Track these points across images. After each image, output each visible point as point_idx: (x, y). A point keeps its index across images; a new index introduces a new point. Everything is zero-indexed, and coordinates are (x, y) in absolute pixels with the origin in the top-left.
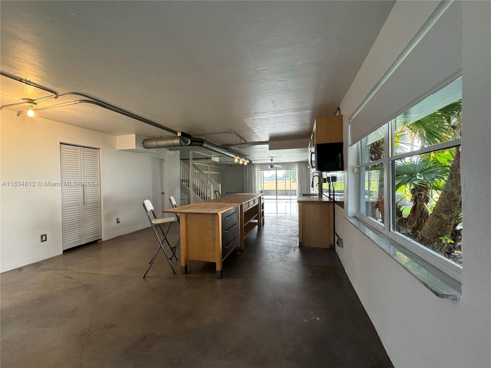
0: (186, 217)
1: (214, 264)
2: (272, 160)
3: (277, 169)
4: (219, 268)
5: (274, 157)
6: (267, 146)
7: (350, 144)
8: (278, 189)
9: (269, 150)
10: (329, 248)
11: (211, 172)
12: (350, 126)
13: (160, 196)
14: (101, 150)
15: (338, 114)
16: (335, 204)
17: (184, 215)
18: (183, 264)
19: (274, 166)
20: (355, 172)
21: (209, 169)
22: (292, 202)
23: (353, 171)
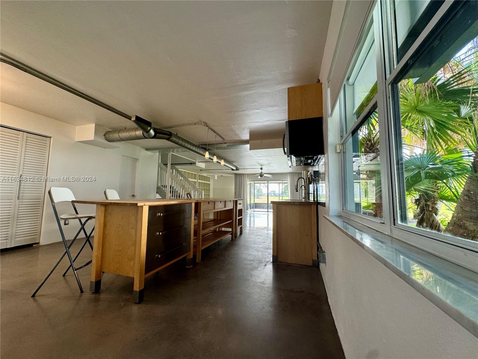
0: (105, 210)
2: (261, 168)
3: (268, 180)
4: (137, 286)
6: (248, 146)
9: (250, 150)
10: (311, 265)
11: (199, 181)
12: (329, 90)
14: (52, 139)
16: (319, 205)
19: (263, 175)
20: (338, 151)
21: (197, 177)
23: (336, 150)
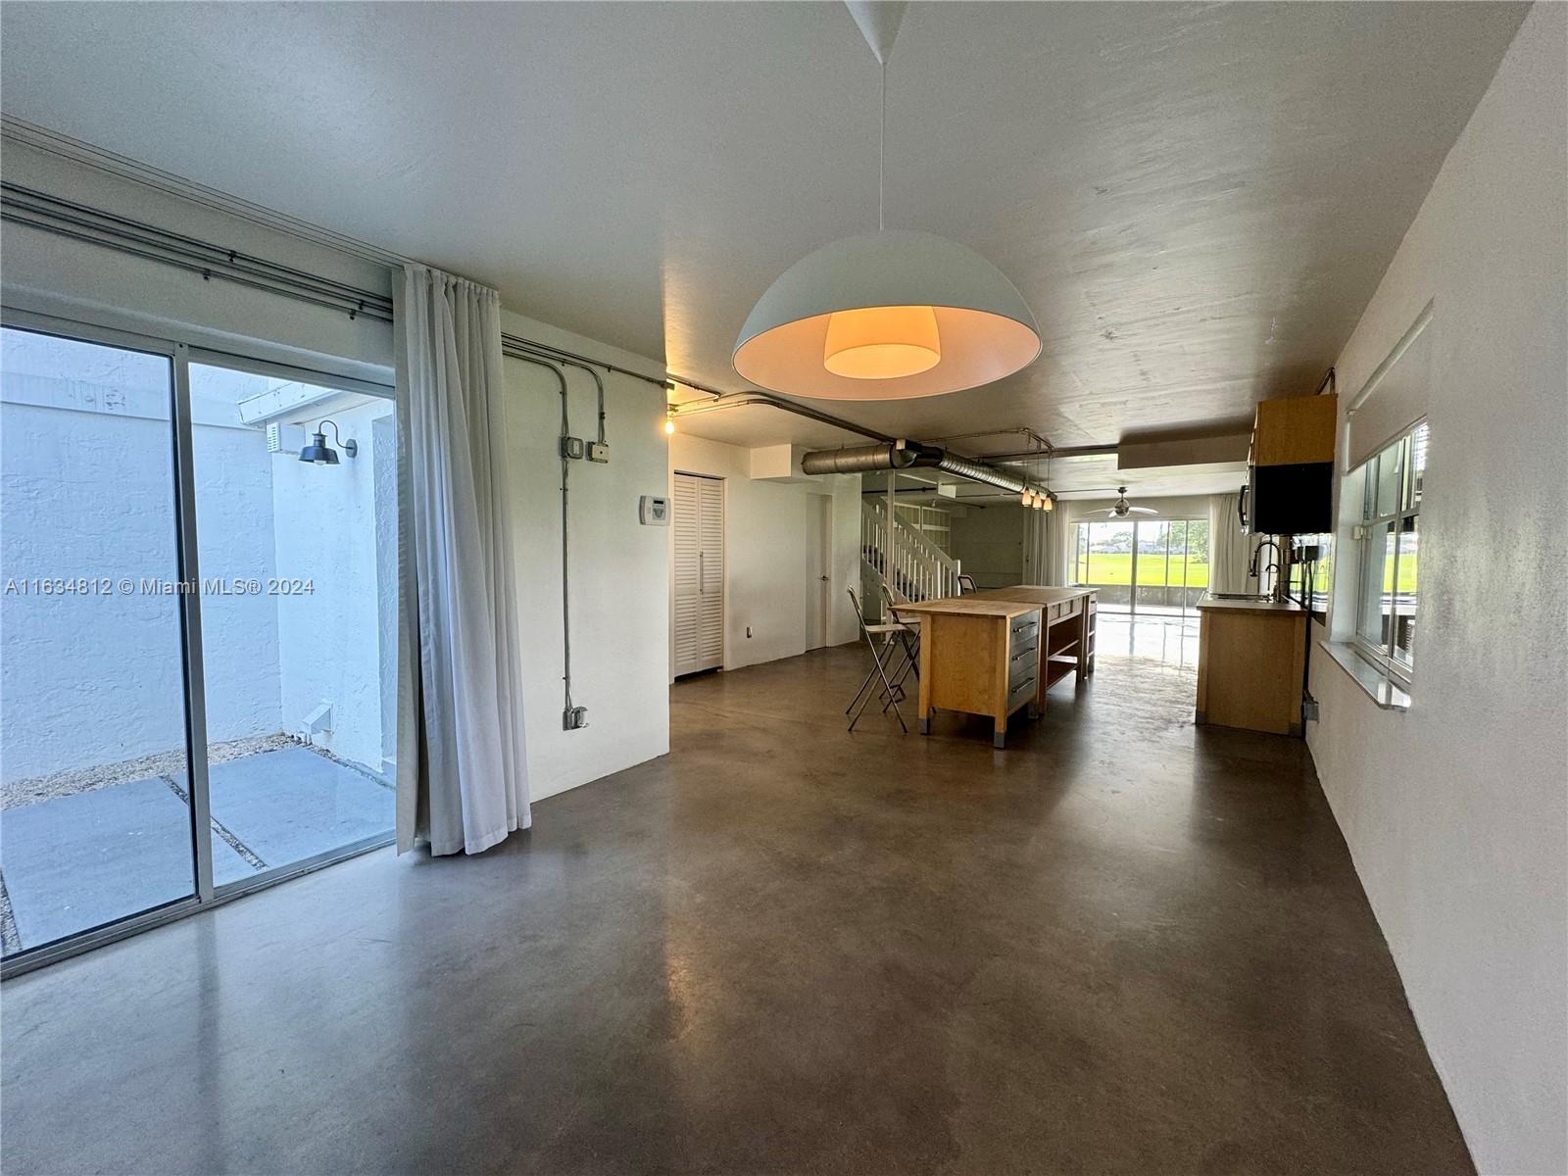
0: (933, 622)
1: (990, 721)
2: (1122, 490)
3: (1137, 518)
4: (1000, 727)
5: (1129, 482)
6: (1115, 456)
7: (1348, 469)
8: (1137, 584)
9: (1119, 468)
10: (1286, 732)
11: (925, 527)
12: (1348, 425)
13: (818, 584)
14: (726, 482)
15: (1327, 391)
17: (929, 618)
18: (923, 714)
19: (1127, 509)
20: (1357, 536)
21: (921, 516)
22: (1186, 623)
23: (1353, 535)
